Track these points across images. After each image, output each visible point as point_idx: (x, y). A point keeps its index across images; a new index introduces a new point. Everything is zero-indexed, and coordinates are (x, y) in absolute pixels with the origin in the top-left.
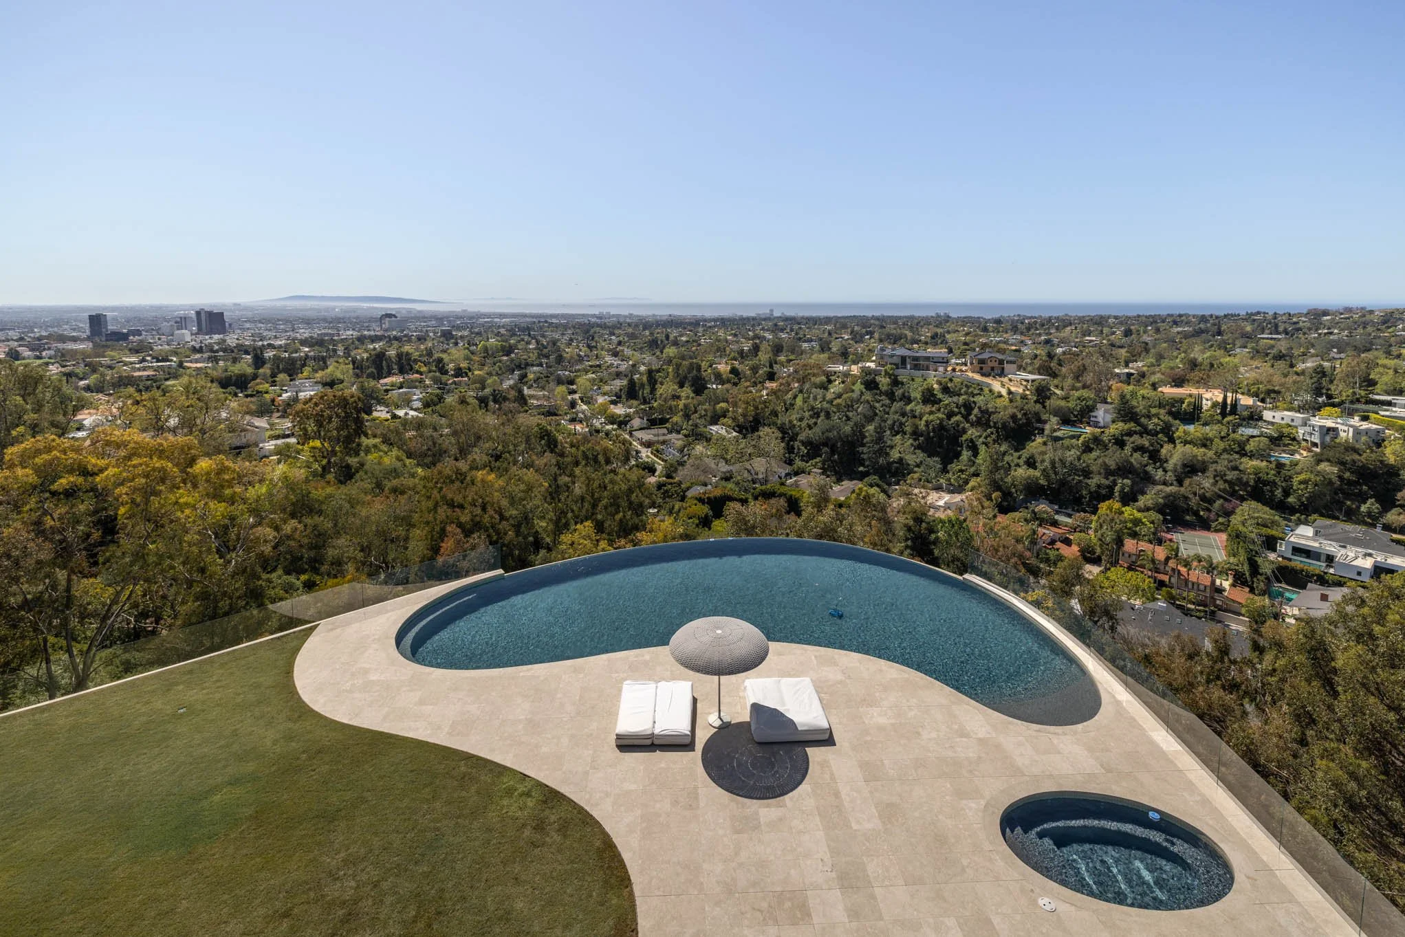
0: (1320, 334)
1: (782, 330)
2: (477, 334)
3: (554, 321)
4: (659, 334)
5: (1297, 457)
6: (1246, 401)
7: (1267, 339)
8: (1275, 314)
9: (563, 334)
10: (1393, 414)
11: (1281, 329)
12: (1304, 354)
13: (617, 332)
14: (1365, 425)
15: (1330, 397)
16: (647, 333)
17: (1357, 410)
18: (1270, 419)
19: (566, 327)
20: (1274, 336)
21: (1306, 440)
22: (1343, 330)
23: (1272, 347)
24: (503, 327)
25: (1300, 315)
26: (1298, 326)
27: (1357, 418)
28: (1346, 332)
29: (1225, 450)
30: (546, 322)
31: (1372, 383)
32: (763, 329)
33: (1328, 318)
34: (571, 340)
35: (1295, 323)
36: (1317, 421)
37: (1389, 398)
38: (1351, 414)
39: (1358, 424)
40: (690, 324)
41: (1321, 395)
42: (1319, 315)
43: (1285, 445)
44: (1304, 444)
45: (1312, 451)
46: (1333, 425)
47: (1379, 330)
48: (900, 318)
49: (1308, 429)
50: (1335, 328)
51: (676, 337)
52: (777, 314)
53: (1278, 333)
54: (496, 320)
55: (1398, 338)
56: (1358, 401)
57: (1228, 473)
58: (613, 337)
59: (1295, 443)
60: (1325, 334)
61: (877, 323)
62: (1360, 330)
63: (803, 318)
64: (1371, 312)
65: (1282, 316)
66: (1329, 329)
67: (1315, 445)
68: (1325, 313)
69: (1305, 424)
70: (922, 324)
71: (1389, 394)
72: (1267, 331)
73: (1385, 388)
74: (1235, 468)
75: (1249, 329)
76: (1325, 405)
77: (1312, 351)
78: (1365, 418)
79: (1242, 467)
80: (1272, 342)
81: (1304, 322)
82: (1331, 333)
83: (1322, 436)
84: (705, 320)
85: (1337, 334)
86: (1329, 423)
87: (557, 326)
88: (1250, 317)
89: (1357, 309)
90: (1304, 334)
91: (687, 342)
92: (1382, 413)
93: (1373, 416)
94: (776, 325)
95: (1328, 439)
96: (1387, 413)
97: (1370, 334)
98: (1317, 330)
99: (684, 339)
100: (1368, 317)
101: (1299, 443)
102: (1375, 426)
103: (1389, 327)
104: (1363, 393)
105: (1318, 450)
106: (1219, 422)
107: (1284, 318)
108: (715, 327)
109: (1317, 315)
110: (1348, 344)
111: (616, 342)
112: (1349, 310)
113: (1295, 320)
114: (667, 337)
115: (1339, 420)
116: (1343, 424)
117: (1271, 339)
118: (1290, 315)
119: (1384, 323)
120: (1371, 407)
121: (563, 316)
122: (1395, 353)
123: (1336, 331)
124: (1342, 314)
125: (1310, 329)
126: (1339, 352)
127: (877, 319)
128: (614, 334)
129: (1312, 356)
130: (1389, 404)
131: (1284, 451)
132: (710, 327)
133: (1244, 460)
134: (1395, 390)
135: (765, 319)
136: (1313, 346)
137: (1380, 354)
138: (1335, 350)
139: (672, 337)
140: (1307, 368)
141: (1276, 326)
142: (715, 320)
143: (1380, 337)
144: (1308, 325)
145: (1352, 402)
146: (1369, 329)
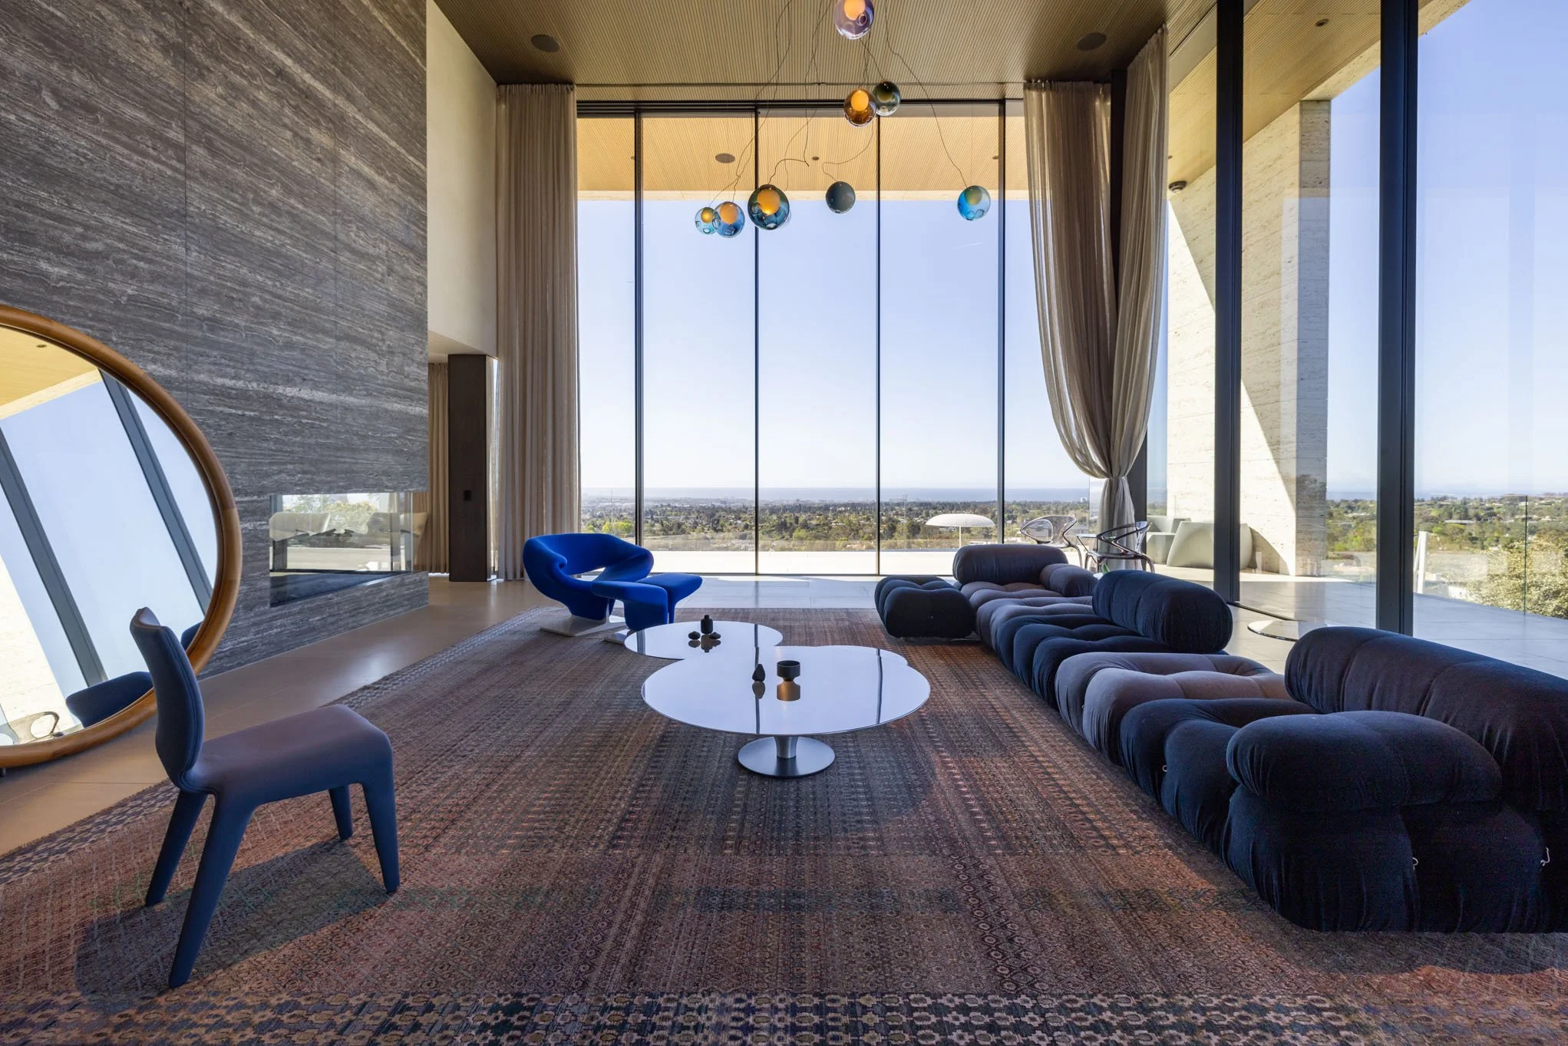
0: (1517, 520)
1: (917, 515)
2: (599, 517)
3: (677, 505)
4: (788, 518)
9: (688, 518)
13: (742, 515)
16: (775, 517)
19: (689, 511)
24: (625, 511)
28: (1547, 518)
30: (669, 506)
32: (897, 514)
34: (696, 524)
40: (820, 508)
48: (1044, 503)
51: (806, 521)
52: (910, 499)
54: (617, 504)
58: (739, 522)
61: (1019, 508)
63: (939, 503)
70: (1068, 508)
72: (1455, 516)
84: (835, 506)
87: (680, 510)
89: (1560, 494)
90: (1500, 519)
91: (817, 525)
94: (910, 510)
99: (814, 522)
108: (845, 511)
111: (742, 526)
112: (1550, 495)
114: (797, 519)
121: (686, 501)
124: (1541, 499)
127: (1019, 504)
128: (740, 519)
132: (841, 512)
135: (898, 504)
139: (801, 520)
141: (1466, 510)
142: (845, 505)
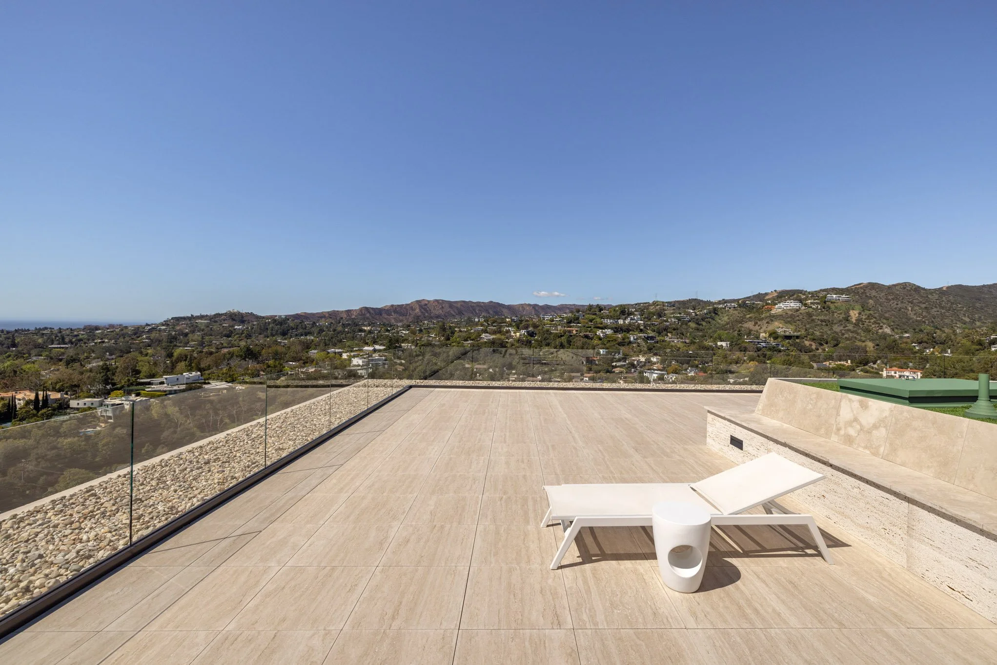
5: (98, 428)
6: (54, 396)
7: (57, 348)
8: (60, 329)
10: (153, 389)
11: (67, 340)
12: (87, 358)
14: (139, 399)
15: (114, 384)
17: (132, 391)
18: (76, 406)
20: (62, 346)
21: (103, 416)
22: (111, 339)
23: (63, 354)
25: (80, 330)
26: (78, 338)
27: (133, 395)
29: (43, 436)
31: (138, 372)
33: (100, 331)
35: (76, 336)
36: (109, 401)
37: (148, 380)
38: (129, 393)
39: (135, 399)
41: (107, 384)
42: (93, 330)
43: (90, 422)
44: (102, 418)
45: (109, 422)
46: (120, 402)
47: (133, 339)
49: (103, 408)
50: (105, 338)
53: (66, 344)
55: (146, 343)
56: (132, 384)
57: (49, 453)
59: (95, 420)
60: (100, 343)
62: (121, 339)
64: (126, 327)
65: (65, 330)
66: (102, 339)
67: (110, 418)
68: (97, 328)
69: (101, 404)
71: (148, 378)
73: (145, 374)
74: (55, 448)
75: (40, 341)
76: (112, 390)
77: (93, 355)
78: (138, 395)
79: (59, 445)
80: (62, 350)
81: (83, 335)
82: (103, 342)
83: (114, 411)
85: (108, 343)
86: (117, 401)
88: (39, 331)
92: (147, 390)
93: (142, 392)
95: (118, 412)
96: (150, 389)
97: (128, 342)
98: (93, 340)
100: (125, 331)
101: (98, 419)
102: (144, 398)
103: (138, 337)
104: (134, 379)
105: (112, 421)
106: (34, 415)
107: (68, 332)
109: (91, 330)
110: (116, 349)
113: (75, 333)
115: (123, 398)
116: (126, 400)
117: (60, 348)
118: (71, 329)
119: (135, 334)
120: (142, 387)
122: (144, 353)
123: (106, 340)
125: (88, 340)
126: (111, 354)
129: (94, 358)
130: (150, 383)
131: (89, 427)
133: (60, 440)
134: (151, 375)
136: (93, 351)
137: (137, 354)
138: (108, 354)
140: (94, 367)
143: (134, 343)
144: (86, 336)
145: (128, 386)
146: (127, 339)
